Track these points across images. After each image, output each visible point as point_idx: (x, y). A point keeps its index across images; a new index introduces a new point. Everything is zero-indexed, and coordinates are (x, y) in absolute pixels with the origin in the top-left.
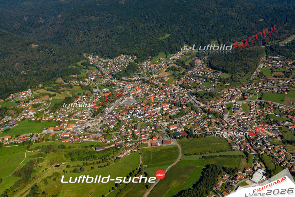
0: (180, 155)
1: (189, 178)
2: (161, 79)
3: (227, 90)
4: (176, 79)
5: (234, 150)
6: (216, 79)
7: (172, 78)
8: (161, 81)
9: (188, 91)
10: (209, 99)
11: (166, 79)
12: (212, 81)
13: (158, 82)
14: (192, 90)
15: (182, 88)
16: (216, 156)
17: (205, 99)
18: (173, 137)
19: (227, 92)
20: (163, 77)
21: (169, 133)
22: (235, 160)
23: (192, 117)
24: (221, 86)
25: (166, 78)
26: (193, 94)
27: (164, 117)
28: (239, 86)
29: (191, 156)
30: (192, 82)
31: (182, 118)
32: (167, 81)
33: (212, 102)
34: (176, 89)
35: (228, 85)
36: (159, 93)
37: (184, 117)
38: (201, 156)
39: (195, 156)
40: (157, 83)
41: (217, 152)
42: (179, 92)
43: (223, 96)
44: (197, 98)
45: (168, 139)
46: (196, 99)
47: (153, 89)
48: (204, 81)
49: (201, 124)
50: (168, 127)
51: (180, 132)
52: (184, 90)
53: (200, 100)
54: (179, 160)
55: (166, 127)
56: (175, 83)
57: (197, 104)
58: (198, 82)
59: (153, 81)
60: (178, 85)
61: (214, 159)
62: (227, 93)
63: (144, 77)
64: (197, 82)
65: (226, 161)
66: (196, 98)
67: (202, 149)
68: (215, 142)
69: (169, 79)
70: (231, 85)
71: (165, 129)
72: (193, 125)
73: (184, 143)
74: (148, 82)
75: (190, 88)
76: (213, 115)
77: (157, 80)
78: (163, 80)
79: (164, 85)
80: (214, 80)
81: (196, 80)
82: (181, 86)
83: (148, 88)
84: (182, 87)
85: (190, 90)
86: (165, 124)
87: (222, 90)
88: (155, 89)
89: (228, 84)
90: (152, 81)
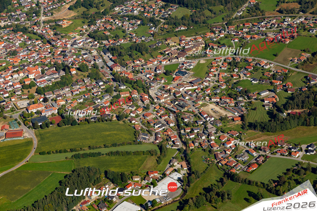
0: (32, 153)
1: (32, 190)
2: (54, 24)
3: (177, 39)
4: (86, 23)
5: (140, 143)
6: (162, 20)
7: (79, 21)
8: (53, 28)
9: (102, 44)
10: (134, 57)
11: (65, 24)
12: (154, 24)
13: (46, 29)
14: (109, 42)
15: (90, 40)
16: (99, 154)
17: (126, 57)
18: (31, 124)
19: (175, 43)
20: (59, 20)
21: (24, 119)
22: (135, 159)
23: (84, 90)
24: (168, 32)
25: (65, 22)
26: (108, 49)
27: (26, 91)
28: (203, 32)
29: (52, 155)
30: (114, 27)
31: (61, 92)
32: (67, 27)
33: (138, 62)
34: (78, 42)
35: (183, 30)
36: (39, 49)
37: (68, 89)
38: (69, 155)
39: (59, 154)
40: (44, 32)
41: (105, 146)
42: (82, 47)
43: (165, 52)
44: (113, 56)
45: (19, 129)
46: (111, 59)
47: (29, 42)
48: (139, 25)
49: (96, 102)
50: (27, 109)
51: (49, 116)
52: (94, 42)
53: (116, 61)
54: (25, 163)
55: (25, 108)
56: (80, 31)
57: (108, 67)
58: (127, 26)
59: (36, 28)
60: (86, 35)
61: (95, 158)
62: (174, 46)
63: (19, 21)
64: (124, 28)
65: (116, 161)
66: (111, 57)
67: (78, 142)
68: (108, 131)
69: (71, 23)
70: (189, 31)
71: (20, 113)
72: (80, 103)
73: (48, 135)
74: (25, 30)
75: (107, 38)
76: (130, 86)
77: (45, 27)
78: (59, 25)
79: (55, 34)
80: (158, 21)
81: (123, 23)
82: (90, 37)
83: (19, 42)
84: (92, 38)
85: (105, 42)
86: (23, 104)
87: (166, 40)
88: (35, 42)
89: (183, 28)
90: (33, 28)
